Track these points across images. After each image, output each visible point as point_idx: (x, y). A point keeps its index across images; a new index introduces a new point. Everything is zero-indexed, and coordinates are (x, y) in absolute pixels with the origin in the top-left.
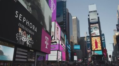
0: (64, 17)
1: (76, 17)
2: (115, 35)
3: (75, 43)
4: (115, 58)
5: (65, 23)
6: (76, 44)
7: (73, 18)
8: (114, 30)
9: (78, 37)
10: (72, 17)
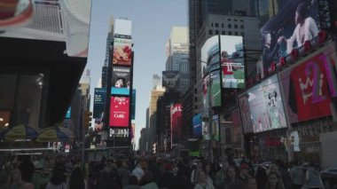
8: (156, 77)
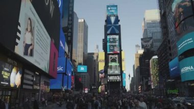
0: (69, 20)
1: (83, 20)
2: (137, 52)
3: (80, 62)
4: (135, 86)
5: (70, 30)
6: (80, 64)
7: (80, 21)
9: (84, 53)
10: (78, 19)
